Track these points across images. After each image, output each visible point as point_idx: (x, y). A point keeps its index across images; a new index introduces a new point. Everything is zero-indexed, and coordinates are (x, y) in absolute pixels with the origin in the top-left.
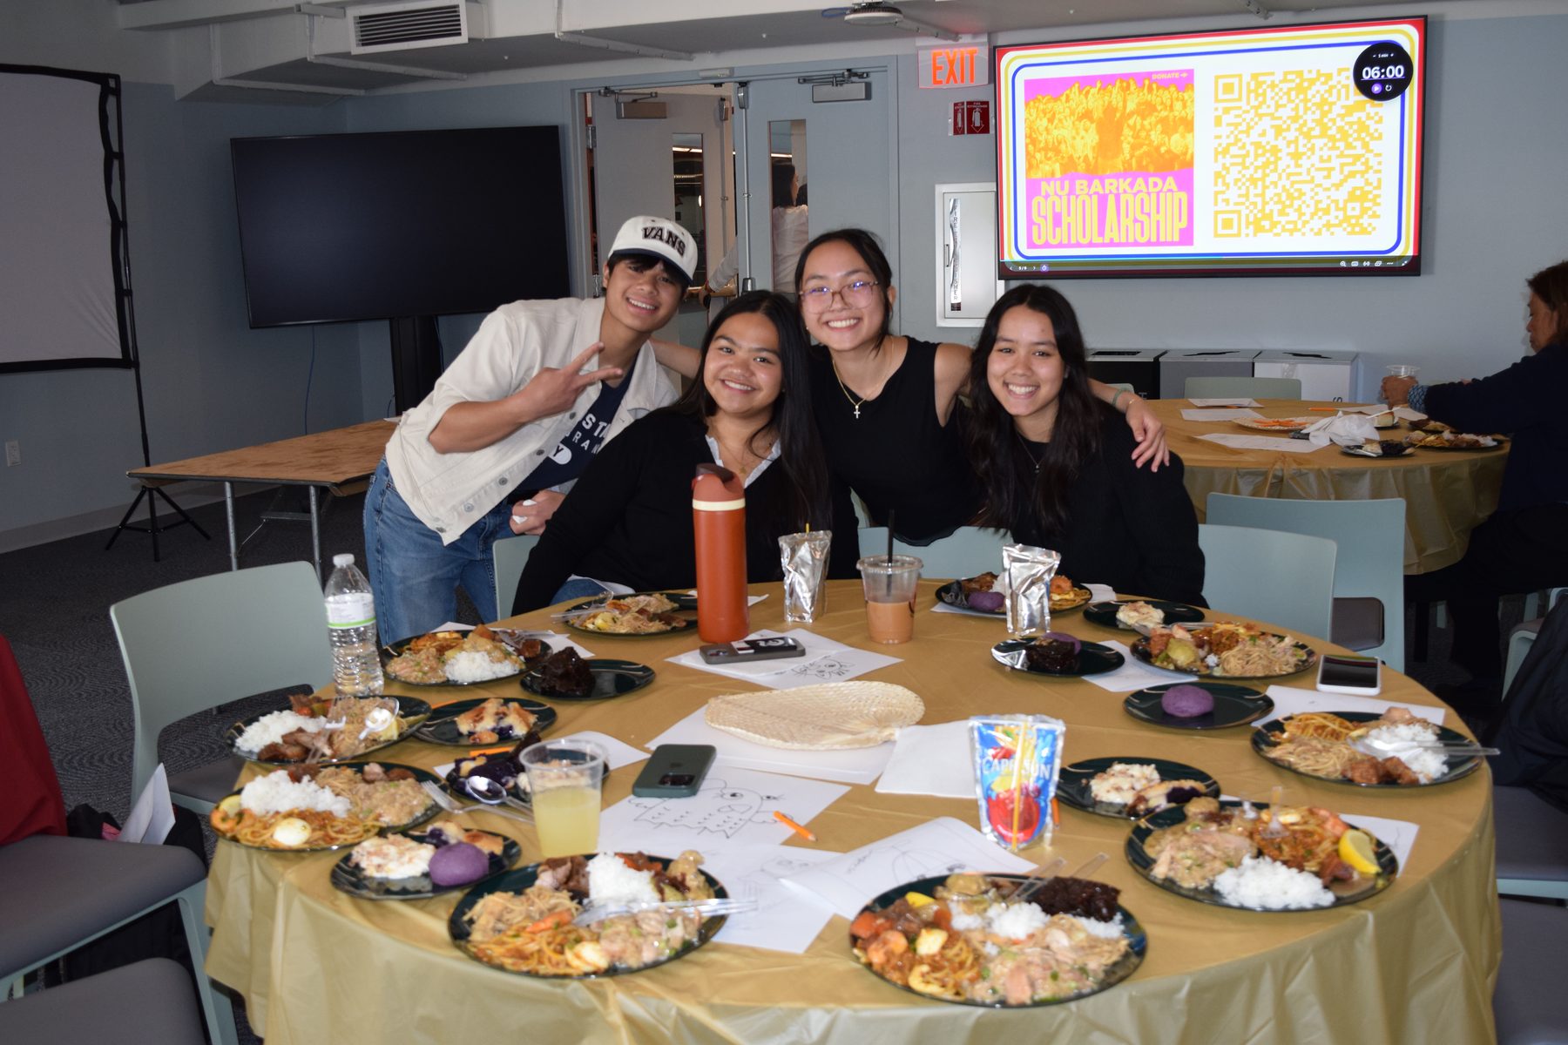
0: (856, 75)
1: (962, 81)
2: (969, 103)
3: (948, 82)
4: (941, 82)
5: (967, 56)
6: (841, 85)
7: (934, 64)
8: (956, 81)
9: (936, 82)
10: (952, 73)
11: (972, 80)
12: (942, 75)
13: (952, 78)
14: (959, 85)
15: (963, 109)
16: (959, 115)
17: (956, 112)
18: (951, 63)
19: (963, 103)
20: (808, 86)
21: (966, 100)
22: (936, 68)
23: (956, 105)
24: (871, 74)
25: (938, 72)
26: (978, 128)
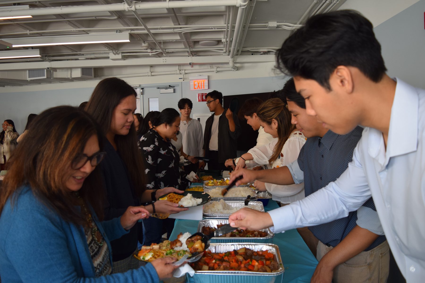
0: (171, 87)
1: (201, 88)
2: (202, 94)
3: (198, 88)
4: (196, 89)
5: (203, 82)
6: (167, 89)
7: (194, 84)
8: (200, 88)
9: (195, 88)
10: (199, 86)
11: (204, 88)
12: (196, 87)
13: (199, 88)
14: (201, 89)
15: (200, 95)
16: (200, 97)
17: (199, 96)
18: (199, 84)
19: (200, 94)
20: (159, 89)
21: (201, 93)
22: (195, 85)
23: (199, 94)
24: (175, 87)
25: (195, 86)
26: (204, 100)
